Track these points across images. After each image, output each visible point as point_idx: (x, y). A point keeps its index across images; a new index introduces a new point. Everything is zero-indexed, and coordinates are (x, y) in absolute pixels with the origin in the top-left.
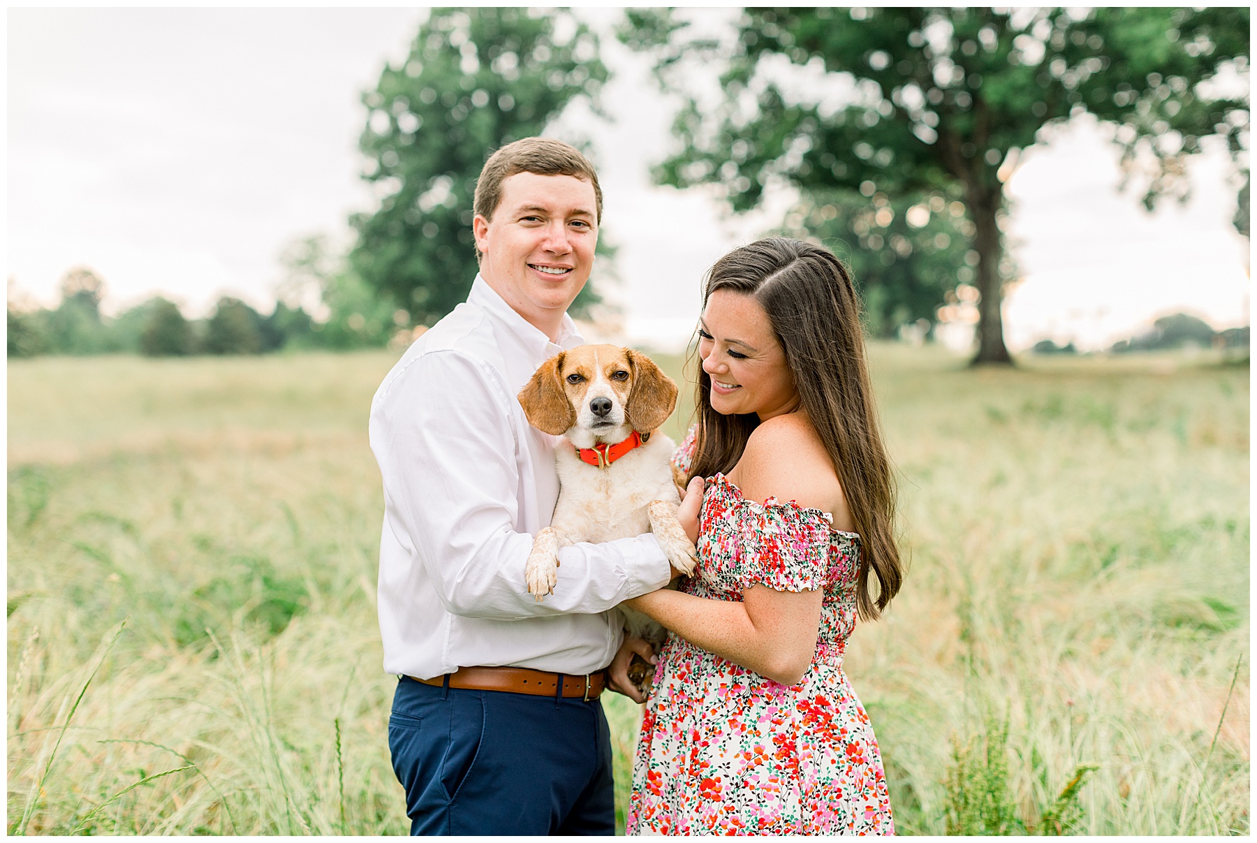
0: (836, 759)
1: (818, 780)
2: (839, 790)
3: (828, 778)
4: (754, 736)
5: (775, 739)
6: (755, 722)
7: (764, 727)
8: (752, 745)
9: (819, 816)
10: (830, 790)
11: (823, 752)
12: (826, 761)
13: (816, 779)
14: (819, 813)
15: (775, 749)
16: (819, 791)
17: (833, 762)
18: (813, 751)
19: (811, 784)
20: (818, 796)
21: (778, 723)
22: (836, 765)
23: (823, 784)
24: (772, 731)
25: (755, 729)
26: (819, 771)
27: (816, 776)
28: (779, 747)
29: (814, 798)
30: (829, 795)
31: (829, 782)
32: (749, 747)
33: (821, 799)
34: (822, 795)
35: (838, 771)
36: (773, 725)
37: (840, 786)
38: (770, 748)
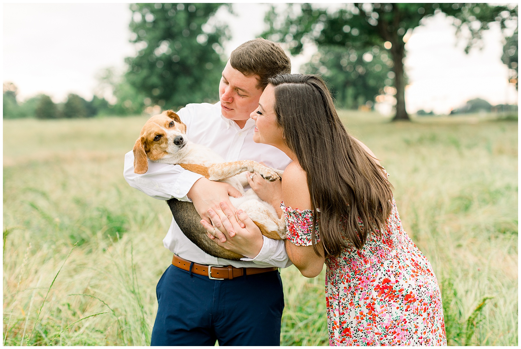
0: (399, 306)
1: (393, 320)
2: (405, 320)
3: (397, 317)
4: (358, 308)
5: (367, 306)
6: (358, 301)
7: (362, 303)
8: (358, 312)
9: (398, 335)
10: (400, 322)
11: (391, 306)
12: (394, 309)
13: (391, 319)
14: (398, 334)
15: (367, 311)
16: (395, 324)
17: (398, 308)
18: (386, 307)
19: (390, 323)
20: (395, 327)
21: (367, 299)
22: (400, 309)
23: (396, 320)
24: (365, 303)
25: (358, 304)
26: (392, 315)
27: (391, 318)
28: (369, 309)
29: (393, 328)
30: (400, 324)
31: (398, 318)
32: (357, 314)
33: (397, 328)
34: (396, 326)
35: (401, 311)
36: (365, 300)
37: (404, 317)
38: (366, 311)
